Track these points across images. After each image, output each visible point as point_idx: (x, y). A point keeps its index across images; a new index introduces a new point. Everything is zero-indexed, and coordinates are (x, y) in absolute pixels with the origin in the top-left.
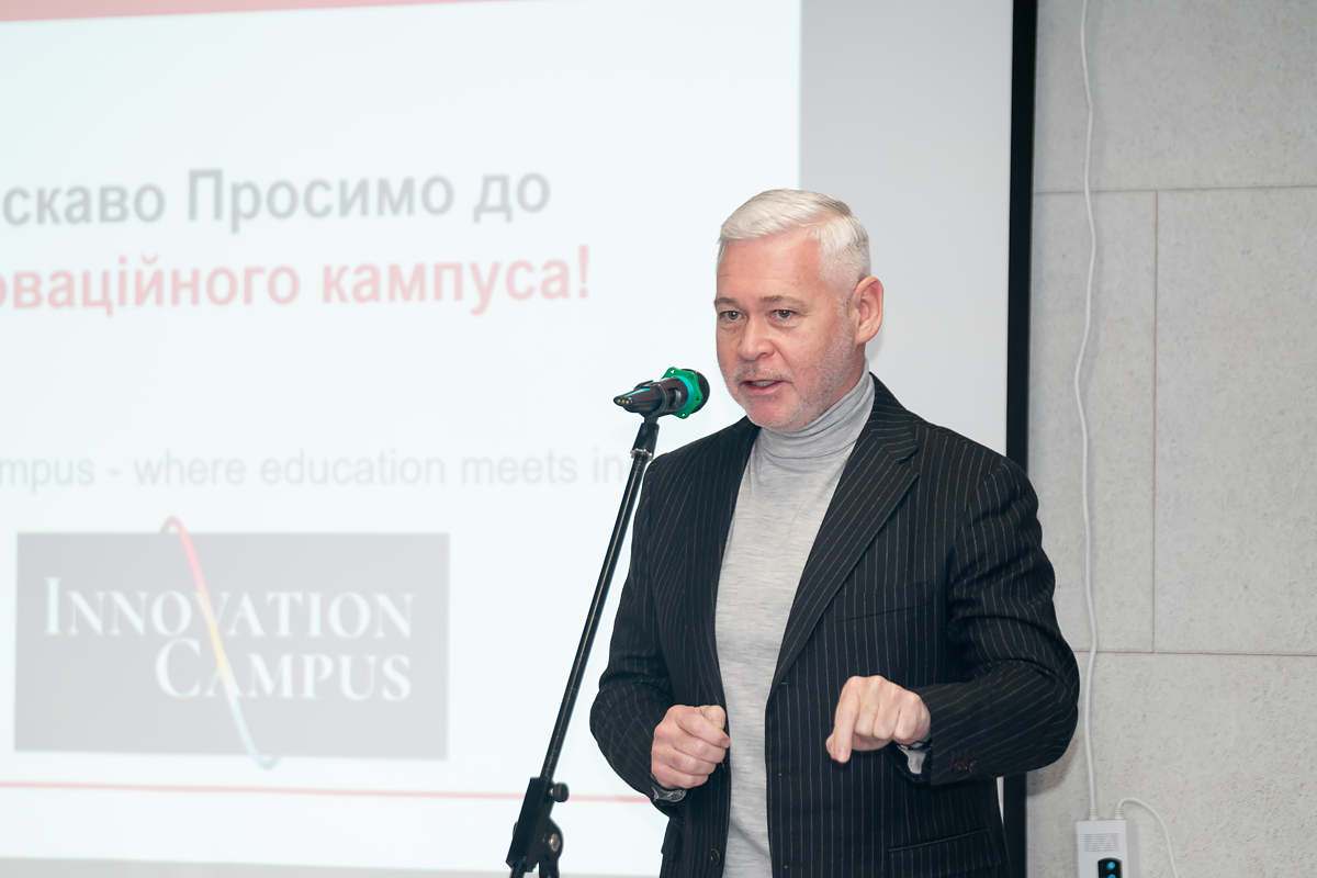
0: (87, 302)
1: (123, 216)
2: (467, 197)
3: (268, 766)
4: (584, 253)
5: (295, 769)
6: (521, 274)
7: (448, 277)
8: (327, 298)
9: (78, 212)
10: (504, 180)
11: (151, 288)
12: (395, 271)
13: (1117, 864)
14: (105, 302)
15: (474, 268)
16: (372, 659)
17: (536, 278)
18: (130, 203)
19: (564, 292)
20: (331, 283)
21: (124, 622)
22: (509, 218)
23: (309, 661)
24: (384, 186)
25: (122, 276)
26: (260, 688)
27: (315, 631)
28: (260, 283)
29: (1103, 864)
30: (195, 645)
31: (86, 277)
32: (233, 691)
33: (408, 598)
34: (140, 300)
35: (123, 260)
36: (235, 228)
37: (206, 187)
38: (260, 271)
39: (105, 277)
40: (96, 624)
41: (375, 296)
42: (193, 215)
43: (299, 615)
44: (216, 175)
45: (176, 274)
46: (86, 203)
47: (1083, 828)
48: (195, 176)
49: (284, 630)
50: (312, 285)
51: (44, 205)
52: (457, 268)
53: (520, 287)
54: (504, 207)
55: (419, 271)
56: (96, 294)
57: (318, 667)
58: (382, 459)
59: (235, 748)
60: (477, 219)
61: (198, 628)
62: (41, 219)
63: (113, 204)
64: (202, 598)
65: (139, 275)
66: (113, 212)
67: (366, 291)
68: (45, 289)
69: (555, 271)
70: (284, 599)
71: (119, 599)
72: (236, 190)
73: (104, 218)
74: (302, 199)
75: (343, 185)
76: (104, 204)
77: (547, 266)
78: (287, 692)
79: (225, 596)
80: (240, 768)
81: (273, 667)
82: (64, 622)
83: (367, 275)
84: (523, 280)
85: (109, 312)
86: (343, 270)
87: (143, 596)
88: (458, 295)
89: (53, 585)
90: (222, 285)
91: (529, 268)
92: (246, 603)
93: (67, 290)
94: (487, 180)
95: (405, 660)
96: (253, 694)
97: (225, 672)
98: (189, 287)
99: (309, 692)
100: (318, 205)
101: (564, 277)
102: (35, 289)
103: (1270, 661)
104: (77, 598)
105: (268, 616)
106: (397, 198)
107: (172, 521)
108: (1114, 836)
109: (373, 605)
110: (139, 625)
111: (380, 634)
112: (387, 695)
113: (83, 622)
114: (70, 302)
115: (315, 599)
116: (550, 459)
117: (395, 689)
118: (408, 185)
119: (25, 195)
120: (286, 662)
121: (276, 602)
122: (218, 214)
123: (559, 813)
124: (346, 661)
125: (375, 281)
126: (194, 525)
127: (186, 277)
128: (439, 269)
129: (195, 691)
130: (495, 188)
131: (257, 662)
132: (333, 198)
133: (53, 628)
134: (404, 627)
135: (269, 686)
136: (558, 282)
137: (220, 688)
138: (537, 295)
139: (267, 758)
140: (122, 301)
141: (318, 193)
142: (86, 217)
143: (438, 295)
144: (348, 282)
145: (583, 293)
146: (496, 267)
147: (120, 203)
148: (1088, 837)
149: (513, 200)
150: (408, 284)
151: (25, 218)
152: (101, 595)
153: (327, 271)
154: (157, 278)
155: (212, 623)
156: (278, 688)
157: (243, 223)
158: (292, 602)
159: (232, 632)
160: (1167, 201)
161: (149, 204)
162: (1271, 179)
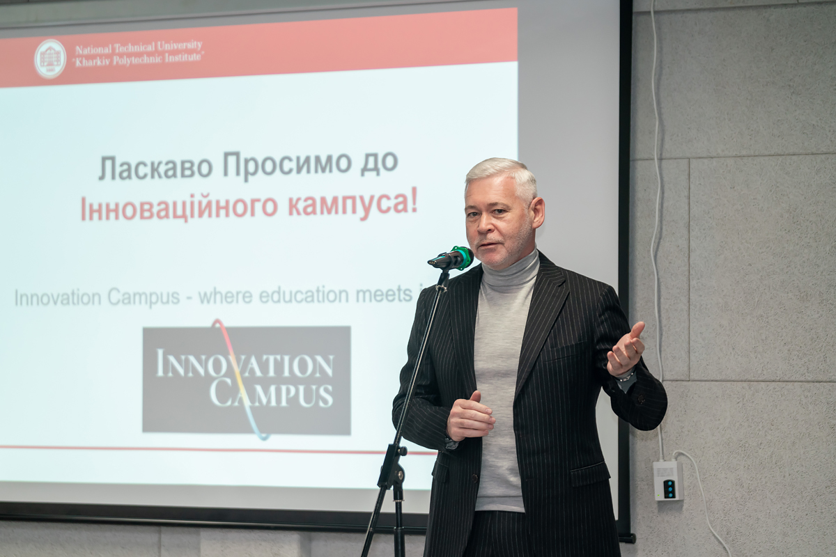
0: (175, 216)
1: (192, 175)
2: (358, 163)
3: (264, 439)
4: (414, 190)
5: (277, 440)
6: (384, 201)
7: (349, 202)
8: (291, 213)
9: (170, 173)
10: (376, 156)
11: (206, 208)
12: (323, 200)
13: (673, 482)
14: (184, 216)
15: (362, 198)
16: (314, 387)
17: (392, 203)
18: (195, 168)
19: (405, 210)
20: (292, 206)
21: (195, 370)
22: (378, 174)
23: (284, 388)
24: (318, 159)
25: (192, 203)
26: (260, 401)
27: (286, 373)
28: (258, 206)
29: (666, 483)
30: (229, 381)
31: (175, 204)
32: (247, 403)
33: (331, 357)
34: (201, 215)
35: (192, 196)
36: (246, 180)
37: (232, 160)
38: (258, 200)
39: (184, 204)
40: (181, 371)
41: (314, 212)
42: (226, 174)
44: (237, 154)
45: (218, 202)
46: (174, 168)
47: (657, 465)
48: (227, 155)
49: (272, 373)
50: (283, 207)
51: (154, 170)
52: (353, 198)
53: (384, 207)
54: (376, 169)
55: (335, 200)
56: (179, 212)
57: (288, 391)
58: (318, 291)
59: (249, 430)
60: (363, 175)
62: (153, 177)
63: (187, 169)
64: (232, 358)
65: (200, 203)
66: (188, 172)
67: (310, 210)
68: (155, 210)
69: (401, 199)
70: (272, 358)
71: (192, 359)
72: (247, 161)
73: (183, 176)
74: (277, 166)
75: (298, 159)
76: (183, 169)
77: (397, 197)
78: (273, 403)
79: (243, 357)
80: (252, 440)
81: (266, 391)
82: (165, 371)
83: (310, 202)
84: (385, 204)
85: (186, 221)
86: (298, 199)
87: (203, 357)
88: (354, 211)
89: (160, 352)
90: (240, 208)
91: (388, 198)
92: (253, 360)
93: (165, 211)
94: (368, 156)
95: (330, 388)
96: (257, 404)
97: (243, 393)
98: (225, 208)
99: (284, 403)
100: (286, 169)
101: (405, 202)
102: (150, 210)
103: (745, 384)
104: (172, 359)
105: (264, 366)
106: (324, 165)
107: (217, 321)
108: (672, 469)
109: (314, 361)
110: (202, 371)
111: (318, 375)
112: (321, 404)
113: (174, 370)
114: (167, 216)
115: (287, 358)
116: (399, 290)
117: (325, 402)
118: (329, 158)
119: (145, 165)
120: (273, 389)
121: (267, 360)
122: (238, 173)
123: (403, 461)
124: (301, 388)
125: (314, 205)
126: (228, 323)
127: (223, 204)
128: (345, 199)
129: (229, 403)
130: (371, 159)
131: (259, 388)
132: (293, 165)
133: (160, 373)
134: (329, 371)
135: (264, 400)
136: (402, 205)
137: (241, 401)
138: (392, 211)
139: (264, 435)
140: (192, 216)
141: (286, 163)
142: (174, 175)
143: (344, 212)
144: (301, 205)
145: (414, 210)
146: (372, 198)
147: (191, 168)
148: (659, 470)
149: (380, 165)
150: (330, 206)
151: (145, 176)
152: (183, 357)
153: (291, 200)
154: (209, 204)
155: (237, 370)
156: (269, 401)
157: (250, 177)
158: (275, 360)
159: (247, 374)
160: (694, 163)
161: (205, 168)
162: (744, 153)
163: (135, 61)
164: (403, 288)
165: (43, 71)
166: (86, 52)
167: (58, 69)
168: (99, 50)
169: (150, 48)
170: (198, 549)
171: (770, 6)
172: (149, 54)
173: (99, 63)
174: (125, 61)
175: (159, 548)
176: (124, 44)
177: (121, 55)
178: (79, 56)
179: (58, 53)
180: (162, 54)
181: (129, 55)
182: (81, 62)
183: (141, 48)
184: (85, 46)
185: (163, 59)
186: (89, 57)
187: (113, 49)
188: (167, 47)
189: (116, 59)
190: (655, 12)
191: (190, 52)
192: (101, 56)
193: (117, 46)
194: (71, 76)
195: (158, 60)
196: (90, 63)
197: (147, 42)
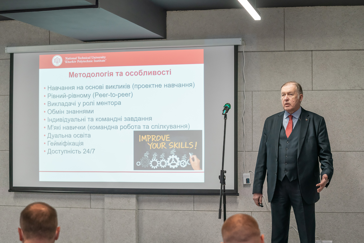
13: (249, 179)
29: (247, 179)
47: (244, 174)
108: (248, 175)
148: (245, 176)
160: (254, 93)
162: (268, 90)
163: (84, 61)
165: (55, 64)
166: (69, 59)
167: (60, 64)
168: (73, 58)
169: (89, 58)
170: (103, 200)
171: (275, 51)
172: (89, 60)
173: (73, 62)
174: (81, 62)
175: (90, 200)
176: (81, 57)
177: (80, 60)
178: (67, 60)
179: (60, 59)
180: (93, 60)
181: (82, 60)
182: (67, 62)
183: (87, 58)
184: (68, 57)
185: (93, 61)
186: (70, 60)
187: (77, 58)
188: (94, 58)
189: (78, 61)
190: (245, 52)
191: (102, 59)
192: (73, 60)
193: (79, 57)
194: (64, 65)
195: (92, 61)
196: (70, 62)
197: (88, 56)
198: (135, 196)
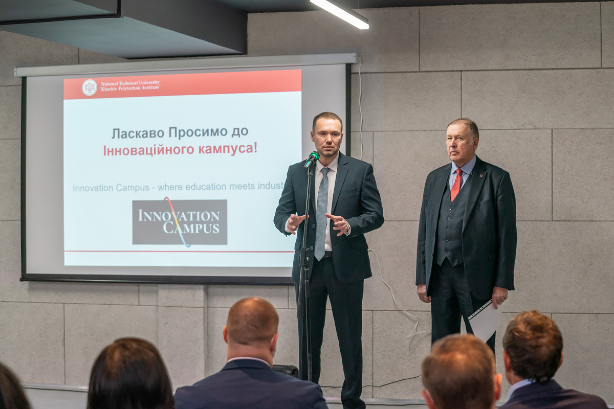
0: (147, 154)
1: (155, 136)
2: (230, 132)
3: (188, 247)
4: (256, 143)
5: (194, 247)
6: (242, 148)
7: (226, 148)
8: (200, 153)
9: (145, 136)
10: (238, 129)
11: (161, 151)
12: (215, 147)
14: (151, 154)
15: (232, 147)
16: (211, 225)
17: (245, 149)
18: (156, 134)
19: (251, 151)
20: (201, 150)
21: (156, 218)
22: (239, 137)
23: (197, 225)
24: (212, 130)
25: (155, 148)
26: (186, 231)
27: (198, 219)
28: (185, 150)
30: (172, 223)
31: (147, 149)
32: (180, 232)
33: (218, 212)
34: (159, 153)
35: (155, 145)
36: (180, 139)
37: (173, 130)
38: (185, 147)
39: (151, 148)
40: (150, 219)
41: (210, 152)
42: (170, 136)
43: (195, 216)
44: (175, 128)
45: (167, 148)
46: (147, 134)
48: (170, 128)
49: (191, 219)
50: (197, 150)
51: (137, 134)
52: (228, 147)
53: (242, 150)
54: (238, 134)
55: (220, 147)
56: (149, 152)
57: (199, 227)
58: (212, 185)
59: (181, 243)
60: (232, 137)
61: (173, 219)
62: (137, 137)
63: (153, 134)
64: (173, 213)
65: (158, 148)
66: (153, 135)
67: (208, 151)
68: (138, 151)
69: (249, 147)
70: (191, 213)
71: (155, 213)
72: (180, 131)
73: (151, 137)
74: (194, 133)
75: (203, 130)
76: (151, 134)
77: (248, 146)
78: (192, 232)
79: (178, 213)
80: (183, 247)
81: (189, 227)
82: (143, 218)
83: (209, 148)
84: (242, 149)
85: (152, 156)
86: (203, 147)
87: (160, 213)
88: (229, 152)
89: (140, 211)
90: (177, 150)
91: (244, 147)
92: (183, 214)
93: (142, 151)
94: (235, 129)
95: (218, 225)
96: (185, 232)
97: (179, 228)
98: (170, 150)
99: (197, 232)
100: (198, 134)
101: (251, 148)
102: (135, 151)
103: (397, 222)
104: (146, 213)
105: (188, 217)
106: (215, 133)
107: (166, 198)
109: (211, 214)
110: (160, 219)
111: (212, 220)
112: (214, 232)
113: (147, 218)
114: (143, 154)
115: (198, 213)
116: (249, 184)
117: (216, 231)
118: (217, 130)
119: (133, 132)
120: (192, 226)
121: (190, 214)
122: (176, 136)
124: (205, 225)
125: (210, 149)
126: (171, 199)
127: (169, 149)
128: (224, 147)
129: (172, 232)
130: (236, 131)
131: (186, 226)
132: (201, 133)
133: (141, 220)
134: (218, 218)
135: (188, 231)
136: (250, 149)
137: (178, 231)
138: (246, 152)
139: (188, 245)
140: (155, 154)
141: (198, 131)
142: (147, 137)
143: (224, 152)
144: (204, 149)
145: (256, 152)
146: (237, 146)
147: (154, 134)
149: (240, 133)
150: (217, 150)
151: (133, 137)
152: (151, 213)
153: (200, 147)
154: (163, 149)
155: (176, 218)
156: (190, 231)
157: (181, 137)
158: (193, 214)
159: (180, 220)
160: (375, 134)
161: (161, 134)
162: (396, 130)
163: (129, 89)
164: (251, 184)
165: (86, 93)
166: (106, 85)
167: (93, 92)
168: (112, 84)
169: (135, 84)
170: (157, 292)
171: (407, 72)
172: (135, 86)
173: (112, 90)
174: (124, 89)
175: (139, 293)
176: (123, 82)
177: (122, 86)
178: (103, 86)
179: (93, 85)
180: (141, 86)
181: (126, 86)
182: (104, 89)
183: (132, 84)
184: (106, 82)
185: (142, 88)
186: (107, 87)
187: (119, 84)
188: (143, 83)
189: (120, 88)
190: (361, 73)
191: (154, 85)
192: (113, 87)
193: (120, 82)
194: (99, 95)
195: (139, 88)
196: (108, 90)
197: (134, 81)
198: (202, 287)
